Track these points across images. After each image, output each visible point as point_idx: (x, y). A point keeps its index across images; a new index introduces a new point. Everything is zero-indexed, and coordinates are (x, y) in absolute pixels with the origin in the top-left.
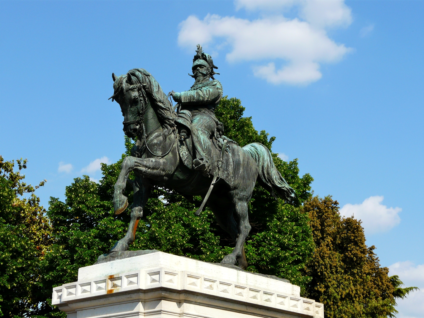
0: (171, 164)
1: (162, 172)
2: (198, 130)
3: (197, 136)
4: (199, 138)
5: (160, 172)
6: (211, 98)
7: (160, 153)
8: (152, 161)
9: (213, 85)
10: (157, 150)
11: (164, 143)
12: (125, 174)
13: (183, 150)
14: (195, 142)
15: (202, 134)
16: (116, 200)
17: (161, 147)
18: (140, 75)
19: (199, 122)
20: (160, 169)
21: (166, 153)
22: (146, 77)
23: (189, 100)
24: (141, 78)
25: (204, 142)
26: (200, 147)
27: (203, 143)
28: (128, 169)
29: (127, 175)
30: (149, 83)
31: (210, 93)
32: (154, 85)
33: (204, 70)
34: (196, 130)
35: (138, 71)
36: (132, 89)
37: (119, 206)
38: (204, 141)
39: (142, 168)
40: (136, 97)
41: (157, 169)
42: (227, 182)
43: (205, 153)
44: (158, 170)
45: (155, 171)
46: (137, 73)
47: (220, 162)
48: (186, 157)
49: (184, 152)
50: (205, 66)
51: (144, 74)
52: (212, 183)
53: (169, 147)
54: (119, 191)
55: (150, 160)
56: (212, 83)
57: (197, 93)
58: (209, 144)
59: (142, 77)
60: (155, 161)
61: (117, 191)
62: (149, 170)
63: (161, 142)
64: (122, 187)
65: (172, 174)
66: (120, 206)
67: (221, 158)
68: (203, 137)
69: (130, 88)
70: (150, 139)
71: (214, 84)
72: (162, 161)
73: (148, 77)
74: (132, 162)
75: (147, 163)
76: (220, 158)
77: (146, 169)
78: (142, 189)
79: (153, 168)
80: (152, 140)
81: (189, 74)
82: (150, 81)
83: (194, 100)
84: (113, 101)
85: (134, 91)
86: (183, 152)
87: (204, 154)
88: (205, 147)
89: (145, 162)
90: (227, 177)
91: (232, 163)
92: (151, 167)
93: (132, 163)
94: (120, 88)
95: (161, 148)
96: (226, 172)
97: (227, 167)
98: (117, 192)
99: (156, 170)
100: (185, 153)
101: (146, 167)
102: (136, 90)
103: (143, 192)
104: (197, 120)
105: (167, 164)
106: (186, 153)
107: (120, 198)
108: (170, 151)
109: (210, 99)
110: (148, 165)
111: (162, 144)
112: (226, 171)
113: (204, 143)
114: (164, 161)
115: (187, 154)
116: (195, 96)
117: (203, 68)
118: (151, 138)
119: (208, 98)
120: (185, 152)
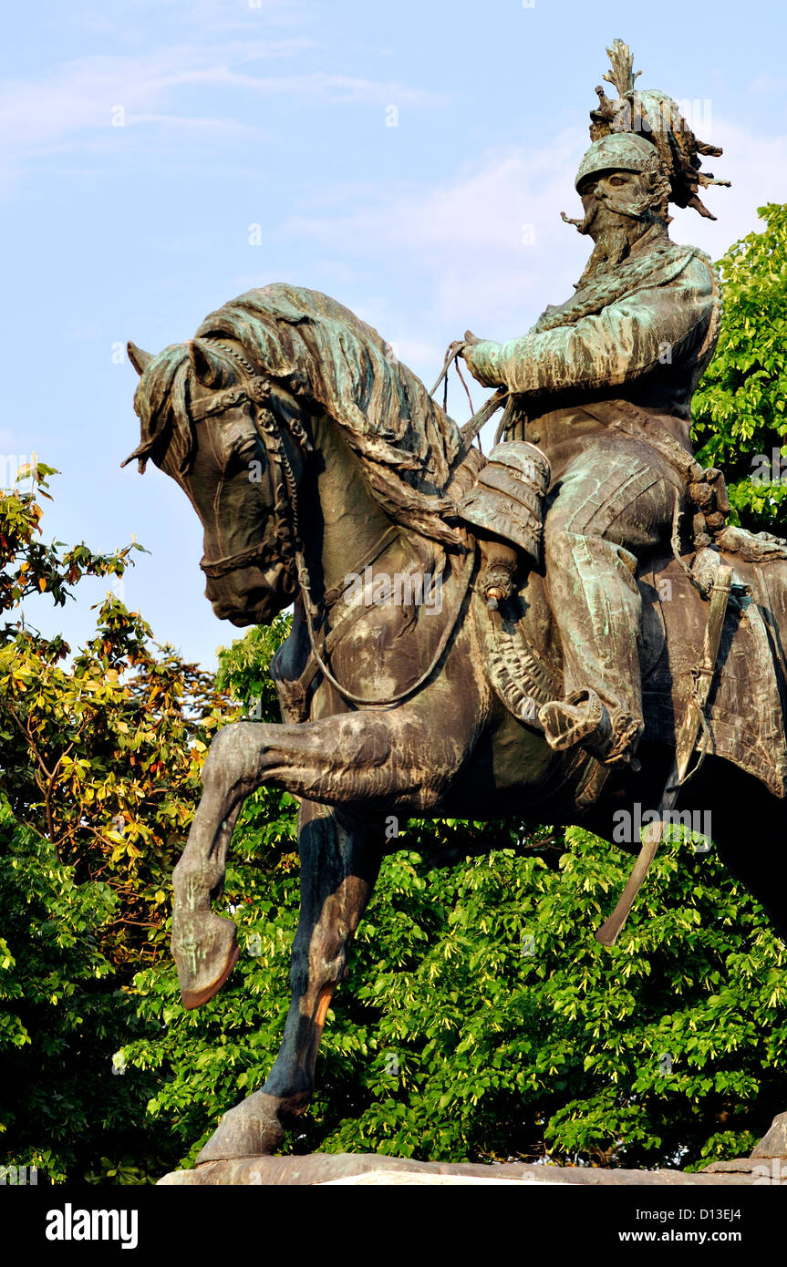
0: (446, 729)
1: (402, 774)
2: (574, 544)
3: (569, 577)
4: (576, 588)
5: (396, 776)
6: (647, 360)
7: (384, 686)
8: (348, 732)
9: (663, 285)
10: (372, 672)
11: (407, 634)
12: (220, 814)
13: (502, 651)
14: (557, 606)
15: (589, 563)
16: (181, 942)
17: (388, 655)
18: (259, 332)
19: (583, 496)
20: (390, 762)
21: (418, 678)
22: (293, 330)
23: (540, 378)
24: (265, 344)
25: (600, 603)
26: (584, 632)
27: (592, 611)
28: (232, 788)
29: (228, 814)
30: (309, 356)
31: (643, 334)
32: (338, 362)
33: (629, 194)
34: (562, 545)
35: (250, 308)
36: (223, 411)
37: (198, 967)
38: (598, 597)
39: (302, 770)
40: (241, 446)
41: (379, 765)
42: (751, 769)
43: (604, 657)
44: (384, 767)
45: (368, 775)
46: (246, 325)
47: (701, 678)
48: (520, 683)
49: (509, 661)
50: (638, 173)
51: (279, 320)
52: (670, 785)
53: (433, 650)
54: (192, 901)
55: (336, 725)
56: (659, 269)
57: (577, 342)
58: (623, 613)
59: (270, 340)
60: (363, 731)
61: (185, 901)
62: (338, 776)
63: (389, 629)
64: (206, 880)
65: (454, 775)
66: (202, 967)
67: (708, 659)
68: (593, 578)
69: (210, 408)
70: (341, 620)
71: (671, 276)
72: (396, 720)
73: (301, 332)
74: (246, 753)
75: (322, 746)
76: (703, 657)
77: (324, 772)
78: (337, 847)
79: (358, 765)
80: (348, 626)
81: (563, 214)
82: (313, 348)
83: (563, 375)
84: (142, 470)
85: (232, 418)
86: (506, 657)
87: (601, 664)
88: (607, 631)
89: (316, 740)
90: (747, 742)
91: (770, 672)
92: (347, 761)
93: (247, 760)
94: (165, 412)
95: (392, 660)
96: (739, 722)
97: (741, 693)
98: (184, 904)
99: (371, 771)
100: (518, 661)
101: (321, 762)
102: (240, 410)
103: (340, 858)
104: (576, 484)
105: (426, 732)
106: (524, 661)
107: (199, 931)
108: (439, 665)
109: (641, 365)
110: (329, 751)
111: (396, 639)
112: (740, 714)
113: (599, 609)
114: (409, 721)
115: (528, 668)
116: (569, 360)
117: (624, 181)
118: (345, 615)
119: (633, 362)
120: (514, 657)
